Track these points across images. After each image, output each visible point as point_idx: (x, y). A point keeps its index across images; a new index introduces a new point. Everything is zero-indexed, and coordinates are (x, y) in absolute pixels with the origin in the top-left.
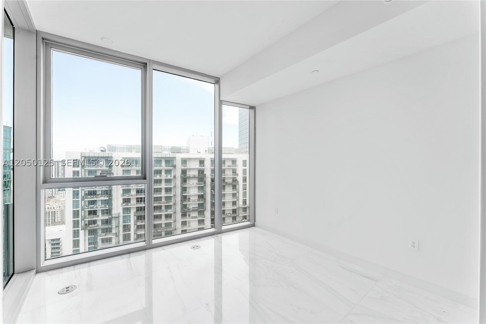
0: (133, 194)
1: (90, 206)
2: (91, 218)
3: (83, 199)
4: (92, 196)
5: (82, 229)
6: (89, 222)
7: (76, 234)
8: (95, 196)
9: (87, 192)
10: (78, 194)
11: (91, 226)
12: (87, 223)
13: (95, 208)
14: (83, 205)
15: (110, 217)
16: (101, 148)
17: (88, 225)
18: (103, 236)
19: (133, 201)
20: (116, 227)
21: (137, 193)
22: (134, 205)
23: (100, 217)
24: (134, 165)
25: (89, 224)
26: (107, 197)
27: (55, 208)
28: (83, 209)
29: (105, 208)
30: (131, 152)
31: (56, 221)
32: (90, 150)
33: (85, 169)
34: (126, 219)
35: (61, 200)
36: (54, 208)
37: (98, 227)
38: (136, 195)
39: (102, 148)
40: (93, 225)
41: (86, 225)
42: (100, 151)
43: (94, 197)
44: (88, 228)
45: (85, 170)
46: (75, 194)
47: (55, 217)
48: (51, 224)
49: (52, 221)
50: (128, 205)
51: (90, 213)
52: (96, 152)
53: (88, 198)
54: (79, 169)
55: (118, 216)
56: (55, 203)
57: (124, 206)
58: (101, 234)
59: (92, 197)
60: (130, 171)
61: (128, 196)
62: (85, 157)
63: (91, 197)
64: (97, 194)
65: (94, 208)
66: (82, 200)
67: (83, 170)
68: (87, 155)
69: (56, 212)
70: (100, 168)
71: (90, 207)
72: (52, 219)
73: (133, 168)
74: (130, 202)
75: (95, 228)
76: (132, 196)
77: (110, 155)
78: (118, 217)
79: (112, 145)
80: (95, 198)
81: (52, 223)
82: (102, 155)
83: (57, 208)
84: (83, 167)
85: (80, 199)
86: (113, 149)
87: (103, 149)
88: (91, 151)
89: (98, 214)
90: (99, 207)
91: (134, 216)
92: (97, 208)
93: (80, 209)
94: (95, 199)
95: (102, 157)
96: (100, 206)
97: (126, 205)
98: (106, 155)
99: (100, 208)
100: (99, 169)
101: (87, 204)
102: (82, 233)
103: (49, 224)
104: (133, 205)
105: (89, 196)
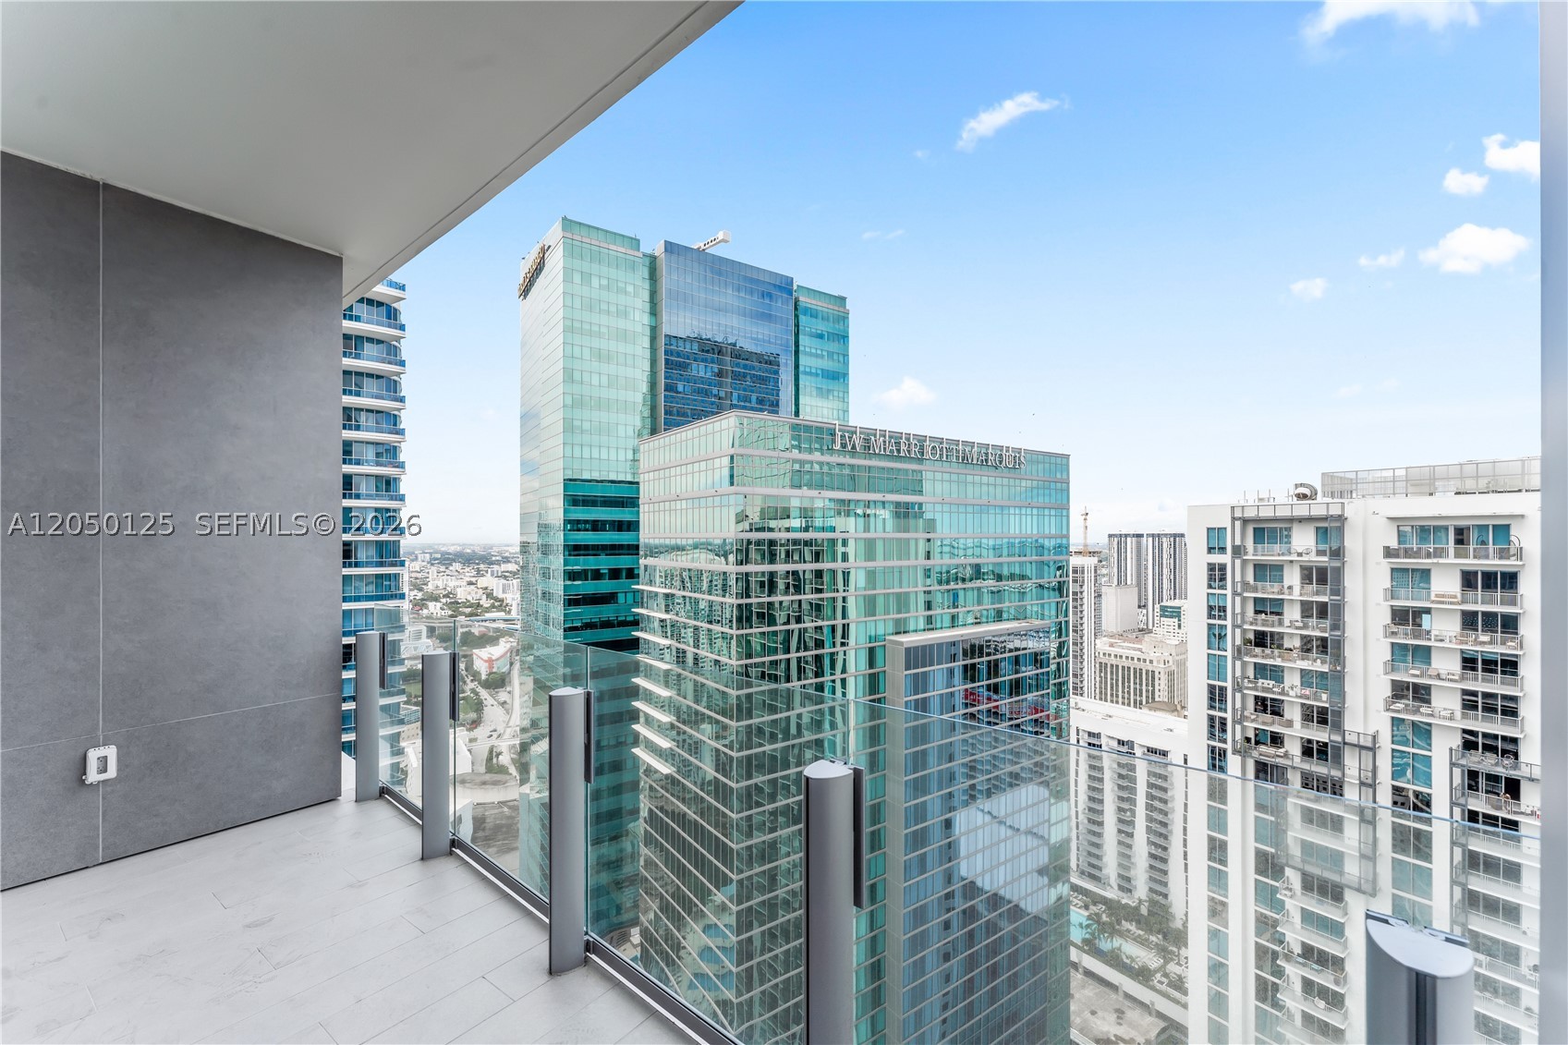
0: (1441, 672)
1: (1261, 681)
2: (1264, 723)
3: (1238, 653)
4: (1268, 651)
5: (1235, 752)
6: (1256, 735)
7: (1217, 759)
8: (1276, 651)
9: (1251, 636)
10: (1222, 637)
11: (1263, 748)
12: (1251, 735)
13: (1279, 694)
14: (1238, 673)
15: (1339, 739)
16: (1297, 486)
17: (1253, 741)
18: (1308, 800)
19: (1446, 703)
20: (1362, 784)
21: (1464, 668)
22: (1451, 719)
23: (1296, 731)
24: (1452, 551)
25: (1257, 743)
26: (1323, 662)
27: (1155, 663)
28: (1238, 688)
29: (1315, 700)
30: (1431, 494)
31: (1157, 699)
32: (1260, 497)
33: (1245, 558)
34: (1411, 764)
35: (1168, 642)
36: (1151, 662)
37: (1289, 763)
38: (1463, 678)
39: (1302, 485)
40: (1272, 751)
41: (1248, 740)
42: (1295, 499)
43: (1272, 652)
44: (1255, 754)
45: (1244, 562)
46: (1215, 635)
47: (1153, 686)
48: (1144, 703)
49: (1147, 697)
50: (1417, 711)
51: (1262, 705)
52: (1281, 501)
53: (1256, 656)
54: (1225, 559)
55: (1369, 744)
56: (1155, 650)
57: (1398, 711)
58: (1299, 792)
59: (1267, 655)
60: (1429, 570)
61: (1417, 676)
62: (1245, 521)
63: (1263, 651)
64: (1285, 646)
65: (1274, 693)
66: (1234, 658)
67: (1238, 562)
68: (1250, 513)
69: (1157, 674)
70: (1294, 557)
71: (1260, 684)
72: (1148, 691)
73: (1441, 561)
74: (1428, 702)
75: (1278, 760)
76: (1438, 677)
77: (1335, 511)
78: (1373, 750)
79: (1342, 475)
80: (1280, 659)
81: (1147, 702)
82: (1302, 510)
83: (1159, 662)
84: (1238, 551)
85: (1229, 654)
86: (1341, 486)
87: (1307, 491)
88: (1260, 500)
89: (1287, 715)
90: (1291, 693)
91: (1452, 765)
92: (1283, 693)
93: (1229, 685)
94: (1278, 662)
95: (1301, 520)
96: (1298, 690)
97: (1406, 710)
98: (1318, 511)
99: (1297, 696)
100: (1291, 562)
101: (1251, 673)
102: (1233, 762)
103: (1141, 703)
104: (1445, 718)
105: (1258, 650)
